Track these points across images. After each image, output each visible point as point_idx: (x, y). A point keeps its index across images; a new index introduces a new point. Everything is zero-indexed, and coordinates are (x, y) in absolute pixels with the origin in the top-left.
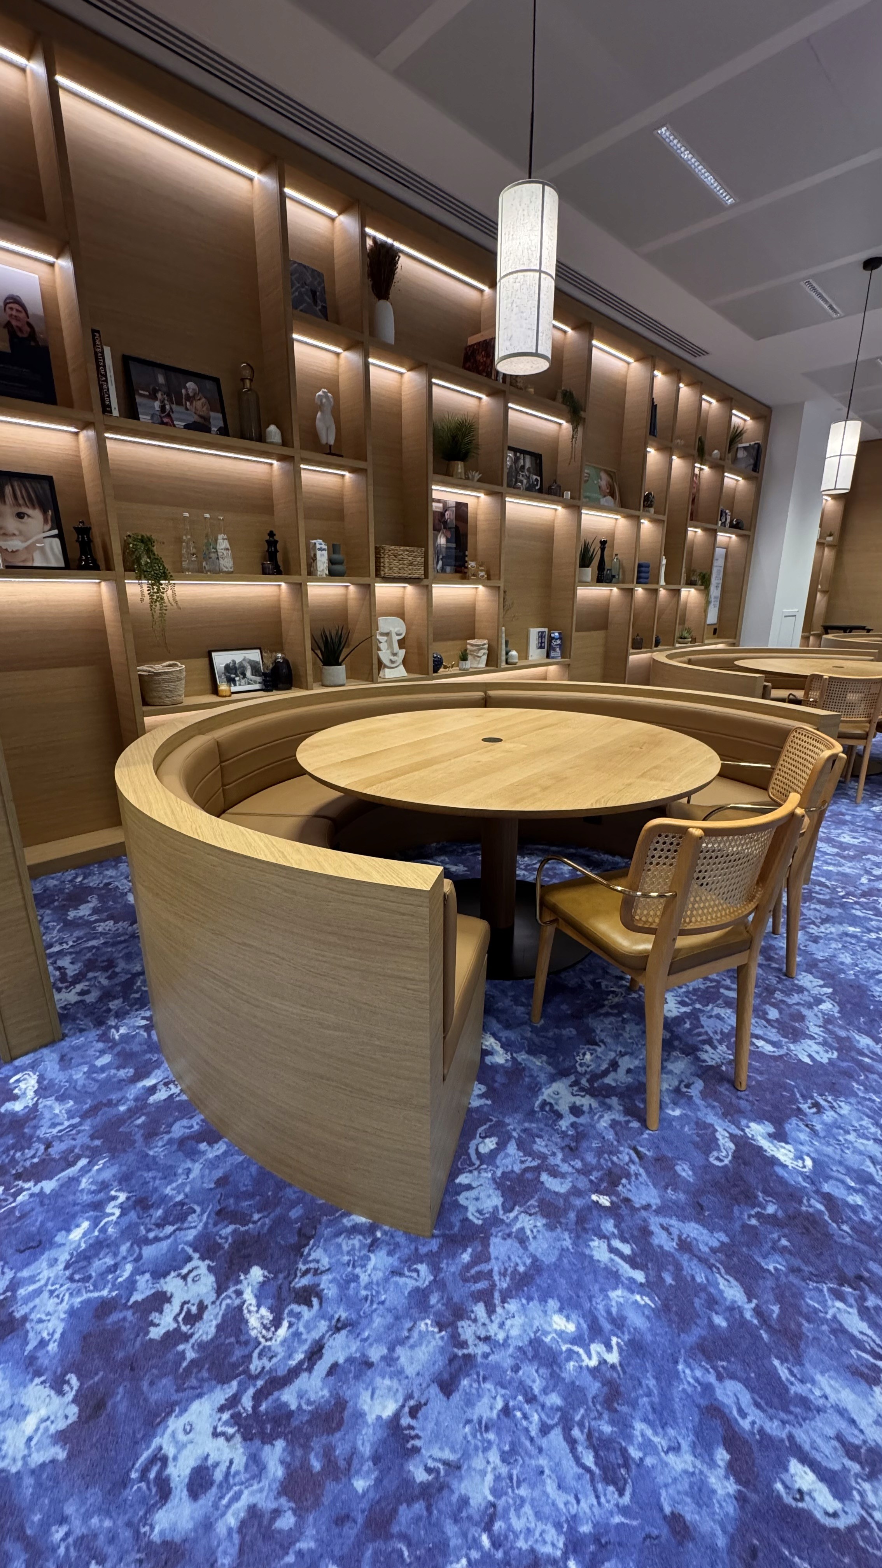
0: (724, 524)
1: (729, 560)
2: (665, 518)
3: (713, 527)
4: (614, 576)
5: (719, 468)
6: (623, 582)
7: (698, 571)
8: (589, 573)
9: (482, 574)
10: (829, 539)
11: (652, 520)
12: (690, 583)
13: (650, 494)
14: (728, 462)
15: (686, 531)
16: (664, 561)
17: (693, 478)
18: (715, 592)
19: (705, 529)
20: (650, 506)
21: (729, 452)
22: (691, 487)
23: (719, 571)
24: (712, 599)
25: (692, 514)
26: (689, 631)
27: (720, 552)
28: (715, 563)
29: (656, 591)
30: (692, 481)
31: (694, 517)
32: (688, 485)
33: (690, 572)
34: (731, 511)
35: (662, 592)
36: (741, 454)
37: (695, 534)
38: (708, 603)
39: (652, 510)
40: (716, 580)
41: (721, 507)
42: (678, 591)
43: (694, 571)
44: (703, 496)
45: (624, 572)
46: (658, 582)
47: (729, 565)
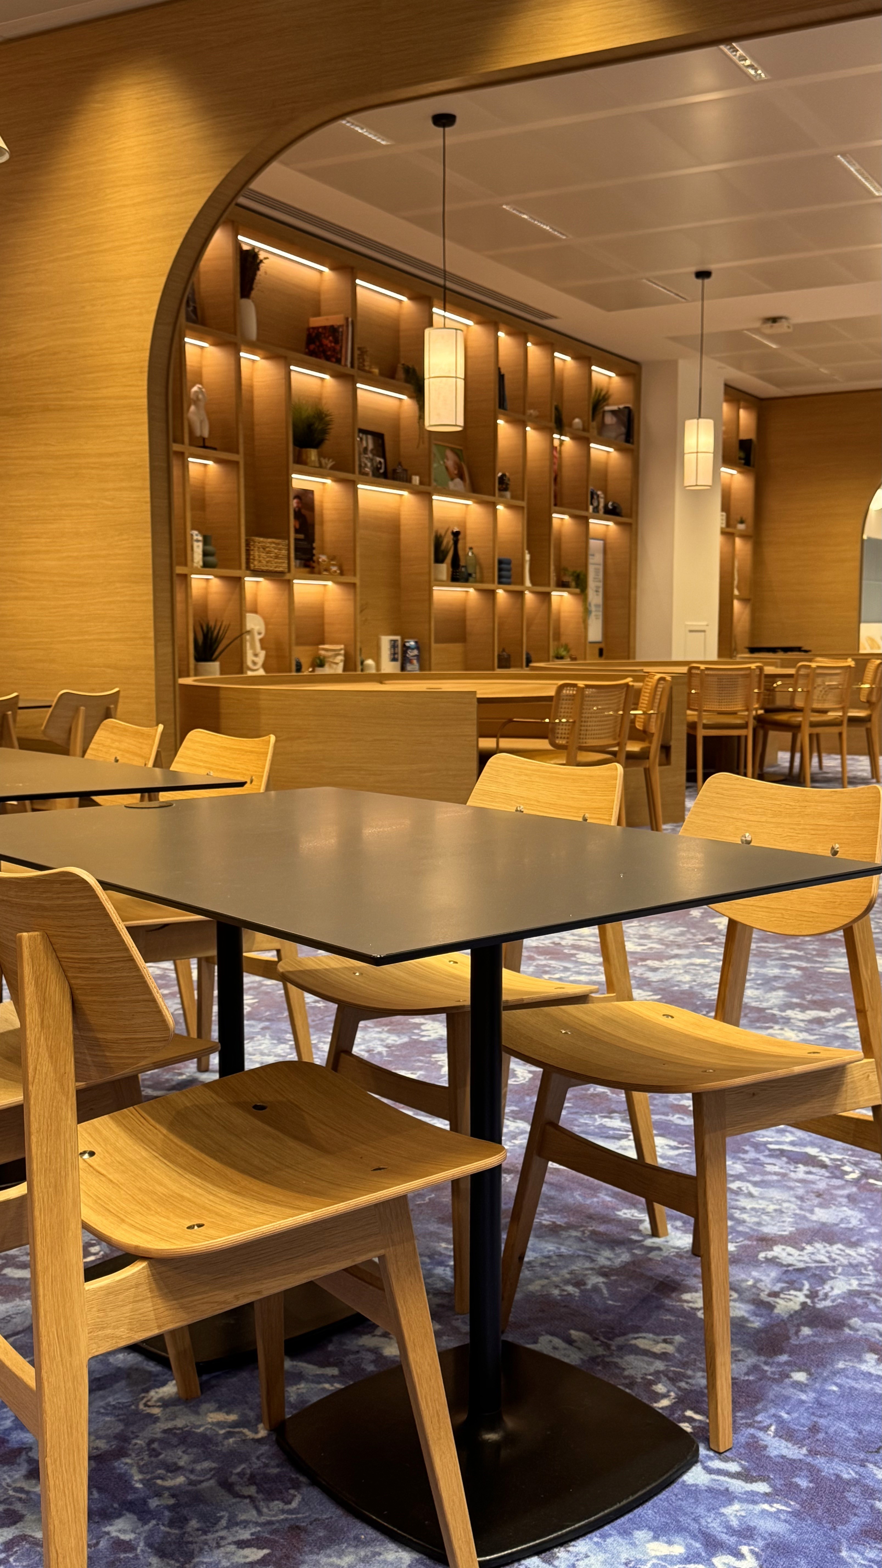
0: (596, 509)
1: (609, 556)
2: (524, 504)
3: (583, 513)
4: (470, 575)
5: (583, 439)
6: (482, 582)
7: (571, 570)
8: (444, 569)
9: (334, 569)
10: (741, 527)
11: (509, 506)
12: (562, 585)
13: (504, 475)
14: (594, 432)
15: (550, 519)
16: (527, 557)
17: (553, 451)
18: (595, 598)
19: (572, 516)
20: (506, 489)
21: (593, 419)
22: (552, 463)
23: (597, 571)
24: (593, 608)
25: (555, 497)
26: (567, 648)
27: (595, 545)
28: (591, 560)
29: (521, 594)
30: (552, 457)
31: (559, 502)
32: (547, 463)
33: (560, 570)
34: (605, 492)
35: (528, 596)
36: (609, 420)
37: (562, 521)
38: (587, 612)
39: (508, 494)
40: (594, 582)
41: (591, 488)
42: (548, 595)
43: (566, 570)
44: (567, 473)
45: (481, 569)
46: (522, 583)
47: (610, 561)
